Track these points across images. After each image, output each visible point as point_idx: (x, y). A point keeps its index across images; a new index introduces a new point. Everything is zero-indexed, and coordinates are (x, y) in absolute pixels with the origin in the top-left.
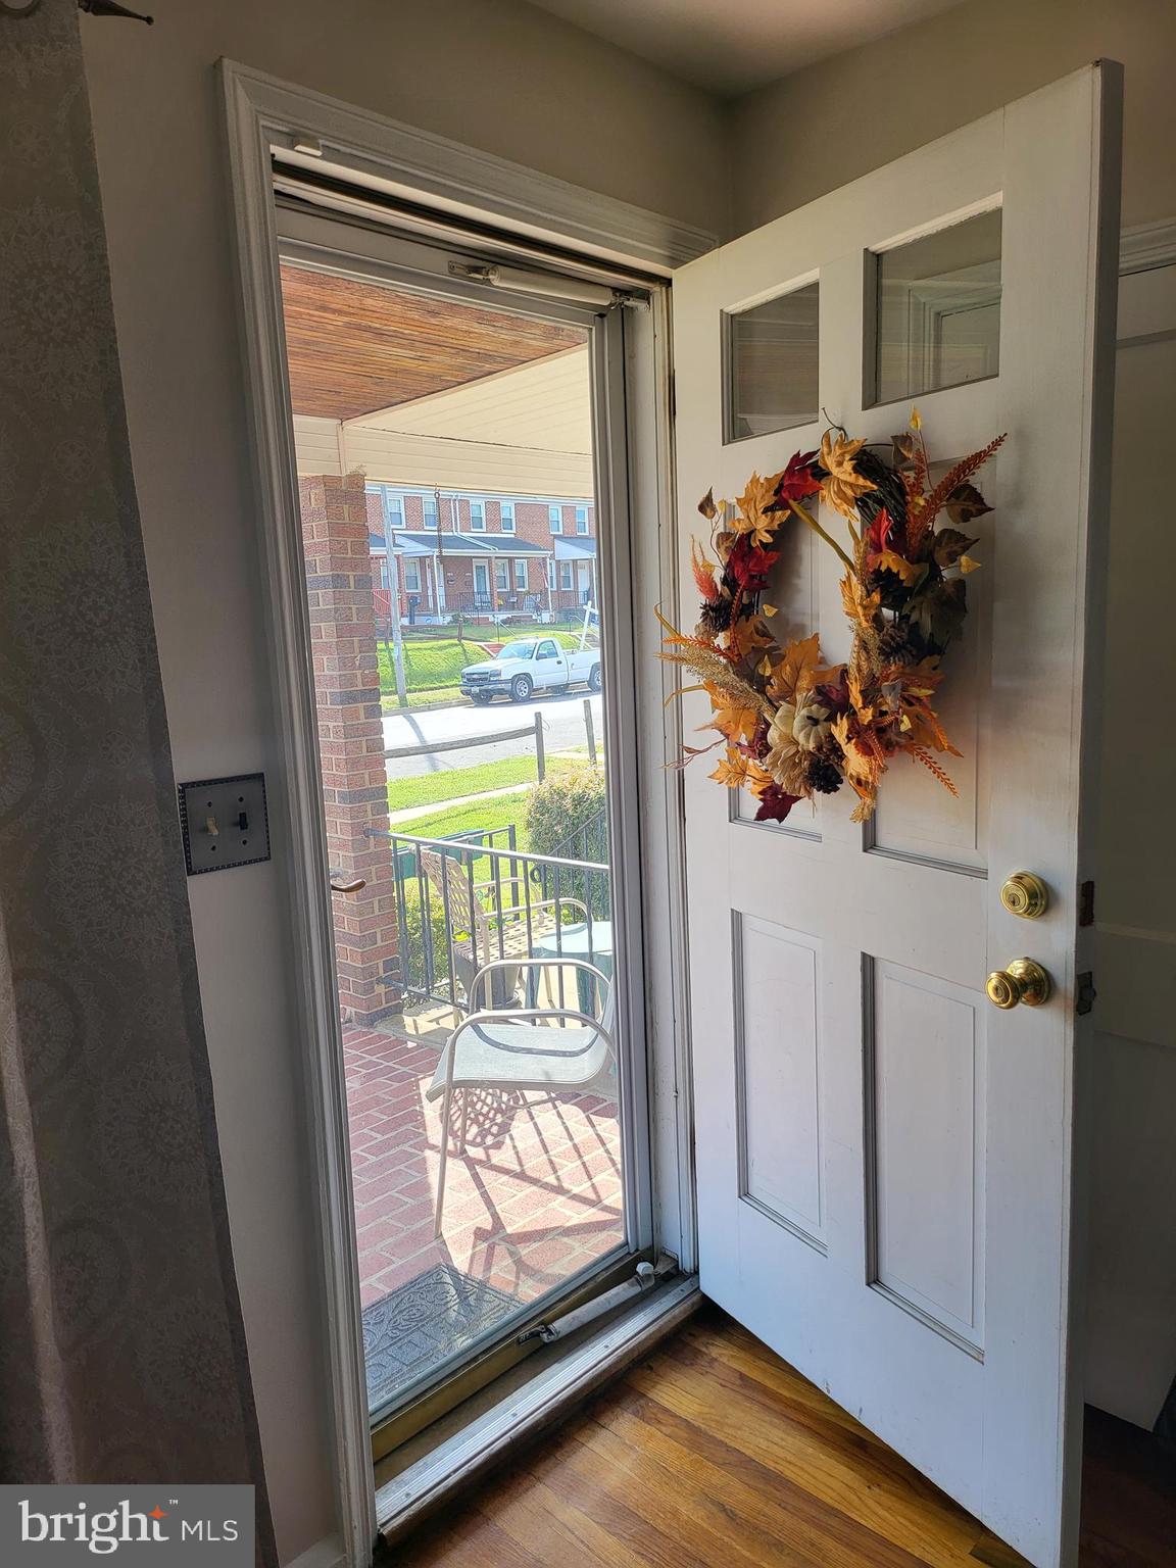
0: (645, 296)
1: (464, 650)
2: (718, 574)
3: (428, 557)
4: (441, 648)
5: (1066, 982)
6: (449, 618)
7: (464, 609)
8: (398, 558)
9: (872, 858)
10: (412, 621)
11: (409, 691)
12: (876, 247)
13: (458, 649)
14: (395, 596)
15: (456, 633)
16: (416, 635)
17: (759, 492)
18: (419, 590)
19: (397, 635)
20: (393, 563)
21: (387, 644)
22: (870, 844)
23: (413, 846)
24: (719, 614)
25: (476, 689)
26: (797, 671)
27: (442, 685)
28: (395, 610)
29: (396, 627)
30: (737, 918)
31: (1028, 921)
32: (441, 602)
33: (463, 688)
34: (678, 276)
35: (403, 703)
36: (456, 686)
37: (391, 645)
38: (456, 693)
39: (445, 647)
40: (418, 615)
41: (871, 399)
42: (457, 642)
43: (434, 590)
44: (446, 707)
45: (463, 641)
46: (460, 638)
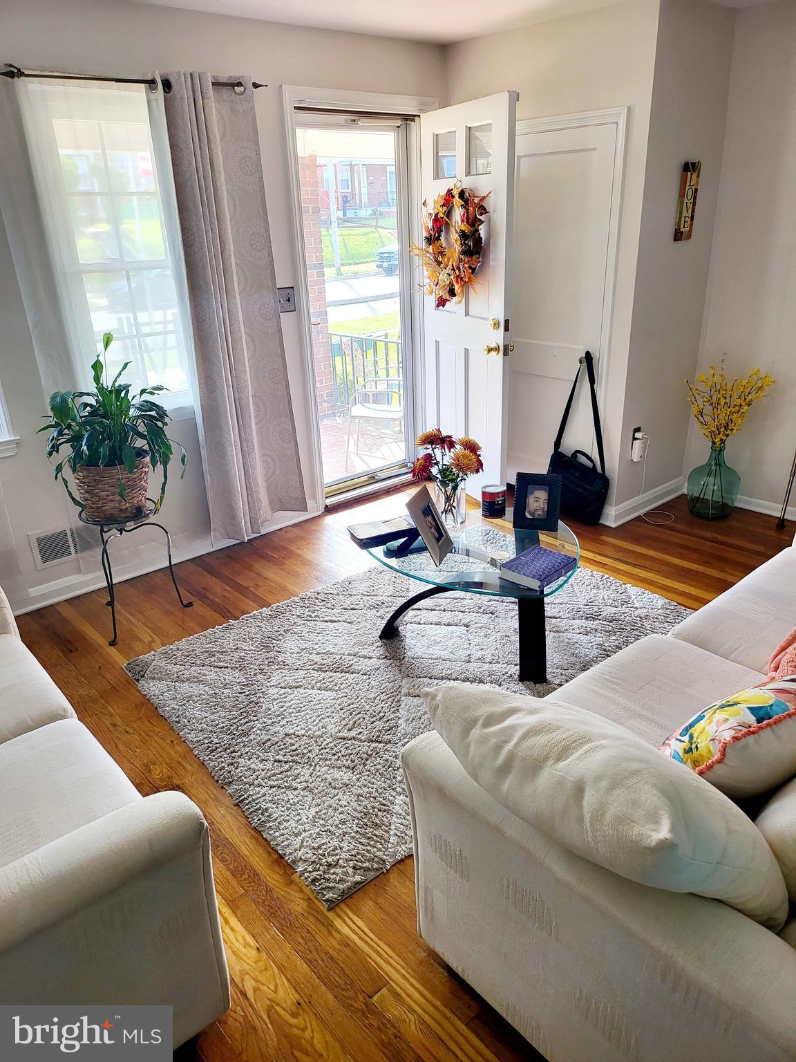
0: (413, 120)
1: (380, 236)
2: (430, 226)
3: (356, 165)
4: (364, 234)
5: (502, 348)
6: (370, 212)
7: (380, 205)
8: (335, 166)
9: (468, 317)
10: (344, 215)
11: (342, 265)
12: (470, 125)
13: (376, 235)
14: (333, 195)
15: (374, 223)
16: (347, 224)
17: (440, 200)
18: (350, 190)
19: (335, 224)
20: (331, 169)
21: (328, 231)
22: (467, 314)
23: (338, 338)
24: (429, 240)
25: (386, 264)
26: (449, 259)
27: (364, 260)
28: (333, 206)
29: (334, 219)
30: (437, 343)
31: (495, 331)
32: (365, 199)
33: (377, 263)
34: (421, 115)
35: (339, 273)
36: (373, 261)
37: (331, 232)
38: (372, 267)
39: (367, 234)
40: (348, 209)
41: (468, 174)
42: (375, 230)
43: (360, 191)
44: (366, 276)
45: (379, 229)
46: (377, 227)
